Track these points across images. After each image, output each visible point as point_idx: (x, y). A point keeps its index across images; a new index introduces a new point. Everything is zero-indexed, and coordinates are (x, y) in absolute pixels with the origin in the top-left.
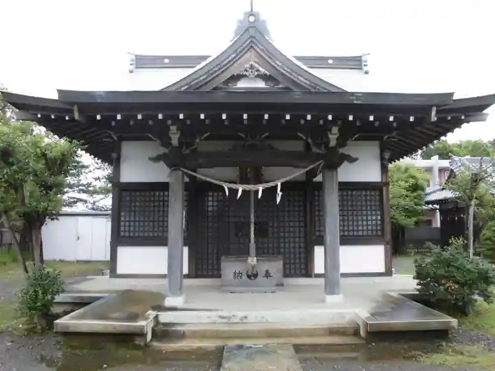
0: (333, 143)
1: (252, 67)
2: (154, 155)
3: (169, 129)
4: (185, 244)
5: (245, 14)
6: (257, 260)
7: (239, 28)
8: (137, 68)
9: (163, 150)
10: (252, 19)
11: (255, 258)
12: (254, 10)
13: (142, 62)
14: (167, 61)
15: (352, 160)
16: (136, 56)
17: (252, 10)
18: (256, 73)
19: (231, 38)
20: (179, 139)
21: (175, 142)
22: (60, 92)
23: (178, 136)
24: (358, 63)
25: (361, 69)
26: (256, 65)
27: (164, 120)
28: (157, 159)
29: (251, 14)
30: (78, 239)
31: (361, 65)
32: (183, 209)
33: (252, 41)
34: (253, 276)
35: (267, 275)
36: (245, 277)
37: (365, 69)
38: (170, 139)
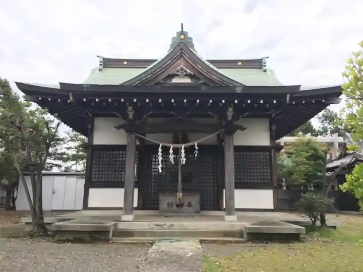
0: (230, 118)
1: (182, 69)
2: (117, 125)
3: (127, 109)
4: (136, 187)
5: (178, 33)
6: (183, 194)
7: (173, 43)
8: (104, 67)
9: (123, 122)
10: (182, 37)
11: (181, 194)
12: (184, 30)
13: (108, 63)
14: (125, 63)
15: (243, 129)
16: (104, 59)
17: (182, 31)
18: (184, 73)
19: (168, 50)
20: (133, 115)
21: (131, 117)
22: (61, 84)
23: (132, 113)
24: (259, 64)
25: (261, 68)
26: (185, 68)
27: (124, 103)
28: (119, 128)
29: (182, 33)
30: (54, 193)
31: (261, 66)
32: (135, 163)
33: (182, 52)
34: (180, 206)
35: (190, 205)
36: (174, 206)
37: (264, 68)
38: (128, 115)
